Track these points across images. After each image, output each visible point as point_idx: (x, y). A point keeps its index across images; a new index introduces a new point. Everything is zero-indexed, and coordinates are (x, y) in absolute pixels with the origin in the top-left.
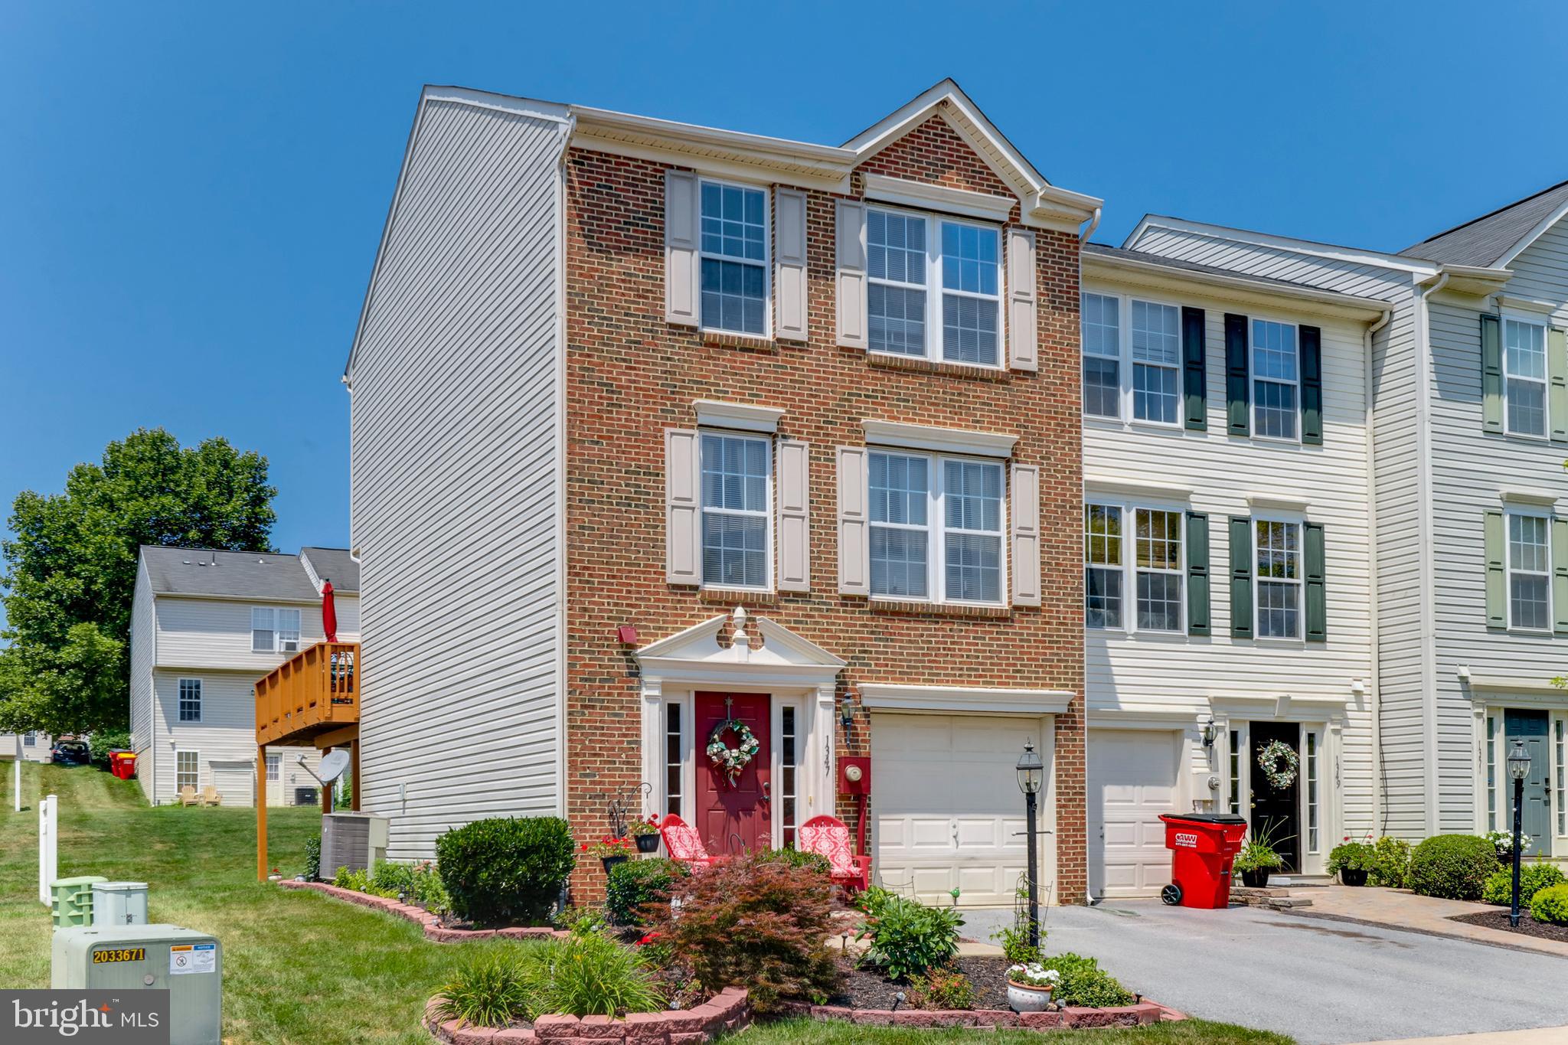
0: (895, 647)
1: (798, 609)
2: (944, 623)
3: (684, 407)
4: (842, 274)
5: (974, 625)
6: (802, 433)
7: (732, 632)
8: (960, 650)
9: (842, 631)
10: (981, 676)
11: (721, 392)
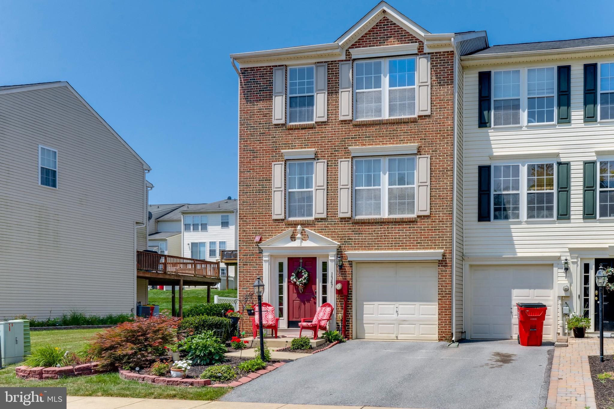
0: (362, 236)
1: (322, 224)
2: (384, 225)
3: (280, 154)
4: (342, 92)
5: (398, 225)
6: (325, 157)
7: (296, 235)
8: (391, 236)
9: (340, 232)
10: (401, 246)
11: (293, 146)
